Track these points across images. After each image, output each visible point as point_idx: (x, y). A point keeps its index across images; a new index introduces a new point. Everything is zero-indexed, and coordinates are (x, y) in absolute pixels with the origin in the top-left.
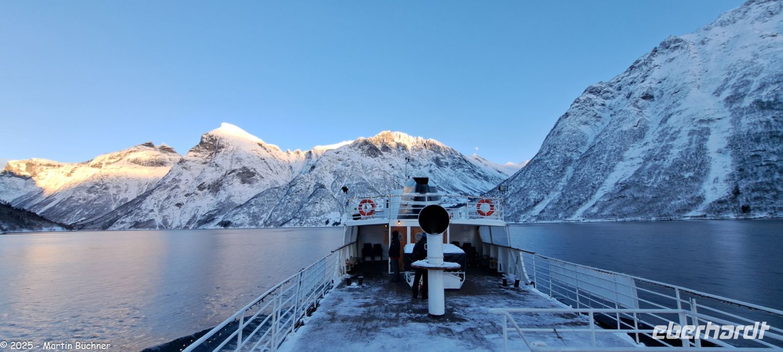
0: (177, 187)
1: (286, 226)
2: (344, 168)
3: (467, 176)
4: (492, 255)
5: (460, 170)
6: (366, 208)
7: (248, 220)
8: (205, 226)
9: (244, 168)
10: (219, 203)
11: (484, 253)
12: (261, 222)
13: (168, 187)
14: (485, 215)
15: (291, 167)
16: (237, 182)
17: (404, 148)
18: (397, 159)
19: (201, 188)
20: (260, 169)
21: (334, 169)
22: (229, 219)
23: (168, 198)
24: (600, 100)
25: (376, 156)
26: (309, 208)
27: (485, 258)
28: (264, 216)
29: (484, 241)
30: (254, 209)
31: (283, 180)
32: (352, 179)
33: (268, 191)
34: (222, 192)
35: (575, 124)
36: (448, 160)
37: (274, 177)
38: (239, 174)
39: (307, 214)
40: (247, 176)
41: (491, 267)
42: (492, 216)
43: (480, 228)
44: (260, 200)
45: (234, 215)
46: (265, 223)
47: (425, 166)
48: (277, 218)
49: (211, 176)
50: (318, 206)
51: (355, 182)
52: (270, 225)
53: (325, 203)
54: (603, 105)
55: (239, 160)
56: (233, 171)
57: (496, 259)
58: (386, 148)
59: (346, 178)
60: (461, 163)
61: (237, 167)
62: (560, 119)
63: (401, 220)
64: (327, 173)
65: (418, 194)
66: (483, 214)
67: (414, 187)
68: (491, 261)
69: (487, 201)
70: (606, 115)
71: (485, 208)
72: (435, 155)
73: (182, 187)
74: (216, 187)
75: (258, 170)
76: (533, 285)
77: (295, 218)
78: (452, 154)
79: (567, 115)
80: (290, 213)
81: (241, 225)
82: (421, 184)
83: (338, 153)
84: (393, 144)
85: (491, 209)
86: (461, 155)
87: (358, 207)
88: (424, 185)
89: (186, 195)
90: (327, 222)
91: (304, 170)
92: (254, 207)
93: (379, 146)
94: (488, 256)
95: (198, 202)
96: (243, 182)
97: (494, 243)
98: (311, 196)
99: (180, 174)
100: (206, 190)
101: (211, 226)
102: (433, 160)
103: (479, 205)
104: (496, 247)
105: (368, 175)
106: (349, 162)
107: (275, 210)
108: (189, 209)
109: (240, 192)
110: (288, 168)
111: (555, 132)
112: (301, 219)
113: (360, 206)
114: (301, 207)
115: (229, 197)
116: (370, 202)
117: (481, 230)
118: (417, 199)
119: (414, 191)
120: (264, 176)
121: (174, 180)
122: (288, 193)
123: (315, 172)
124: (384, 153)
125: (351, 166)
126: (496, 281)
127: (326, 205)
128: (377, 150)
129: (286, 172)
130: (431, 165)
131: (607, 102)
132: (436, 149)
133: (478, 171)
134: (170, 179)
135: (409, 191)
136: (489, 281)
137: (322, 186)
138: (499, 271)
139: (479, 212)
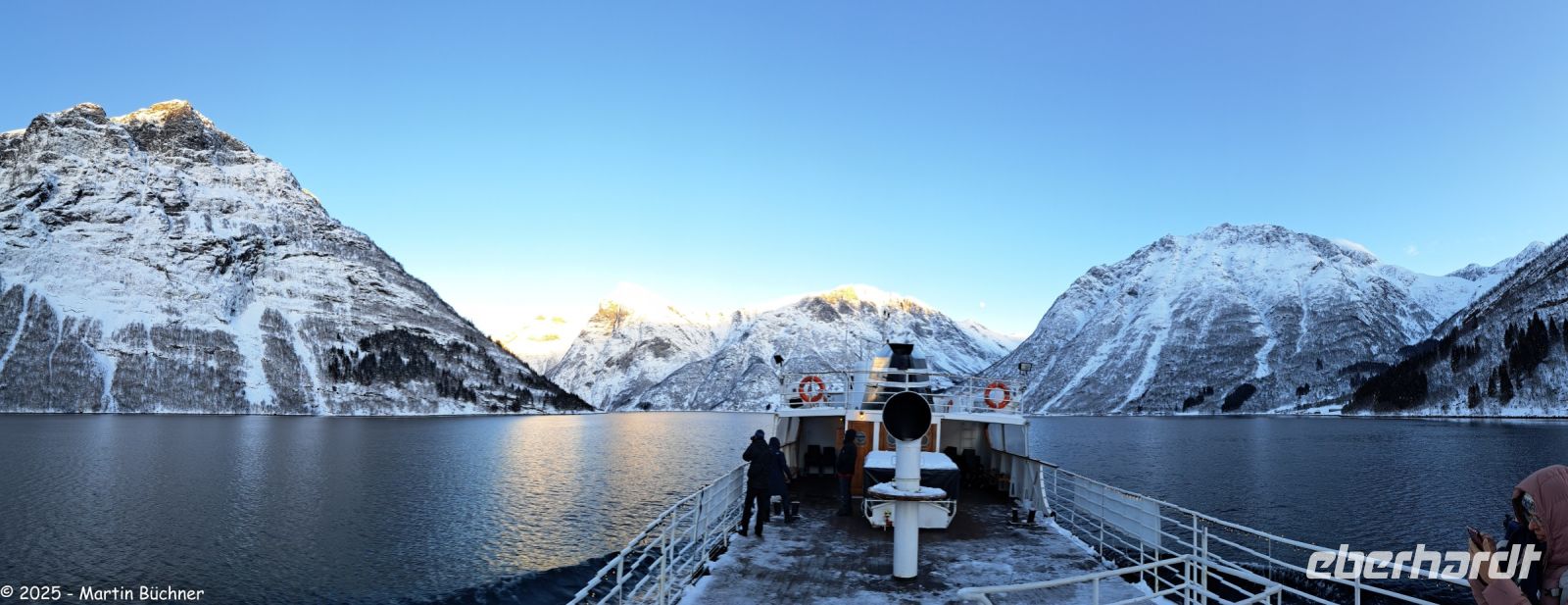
0: (584, 363)
1: (718, 409)
2: (788, 336)
3: (956, 350)
4: (1003, 470)
5: (947, 342)
6: (810, 389)
7: (670, 401)
8: (622, 408)
9: (657, 338)
10: (632, 381)
11: (993, 466)
12: (686, 404)
13: (574, 364)
14: (995, 407)
15: (713, 334)
16: (649, 356)
17: (872, 309)
18: (860, 324)
19: (609, 363)
20: (675, 339)
21: (775, 337)
22: (648, 400)
23: (577, 377)
24: (1099, 284)
25: (832, 320)
26: (745, 388)
27: (993, 474)
28: (688, 396)
29: (993, 447)
30: (676, 388)
31: (705, 351)
32: (799, 352)
33: (689, 366)
34: (633, 368)
35: (1070, 307)
36: (933, 327)
37: (693, 348)
38: (651, 347)
39: (743, 396)
40: (661, 348)
41: (1000, 489)
42: (1007, 409)
43: (989, 427)
44: (681, 377)
45: (654, 395)
46: (691, 405)
47: (900, 335)
48: (705, 399)
49: (618, 350)
50: (755, 385)
51: (803, 356)
52: (697, 407)
53: (765, 382)
54: (1101, 290)
55: (649, 329)
56: (644, 343)
57: (1009, 476)
58: (845, 308)
59: (791, 351)
60: (949, 332)
61: (648, 338)
62: (1058, 299)
63: (865, 411)
64: (765, 343)
65: (895, 371)
66: (993, 406)
67: (888, 360)
68: (1000, 480)
69: (1001, 386)
70: (1100, 302)
71: (997, 396)
72: (914, 320)
73: (589, 364)
74: (625, 362)
75: (673, 341)
76: (1053, 518)
77: (727, 400)
78: (938, 319)
79: (1065, 296)
80: (720, 394)
81: (663, 407)
82: (901, 355)
83: (779, 316)
84: (857, 304)
85: (1006, 398)
86: (951, 322)
87: (797, 388)
88: (905, 356)
89: (594, 373)
90: (768, 407)
91: (732, 338)
92: (675, 386)
93: (836, 306)
94: (997, 470)
95: (608, 381)
96: (657, 355)
97: (1007, 451)
98: (746, 373)
99: (583, 349)
100: (614, 367)
101: (630, 408)
102: (911, 326)
103: (988, 391)
104: (1010, 456)
105: (820, 346)
106: (795, 329)
107: (700, 390)
108: (600, 389)
109: (655, 368)
110: (708, 335)
111: (1051, 314)
112: (736, 402)
113: (802, 386)
114: (734, 387)
115: (643, 374)
116: (816, 380)
117: (990, 430)
118: (891, 378)
119: (888, 365)
120: (681, 347)
121: (579, 355)
122: (715, 369)
123: (749, 341)
124: (843, 316)
125: (797, 334)
126: (1003, 512)
127: (766, 385)
128: (832, 311)
129: (707, 341)
130: (908, 333)
131: (1106, 288)
132: (917, 312)
133: (972, 344)
134: (574, 355)
135: (880, 364)
136: (995, 513)
137: (760, 361)
138: (1011, 496)
139: (988, 402)
